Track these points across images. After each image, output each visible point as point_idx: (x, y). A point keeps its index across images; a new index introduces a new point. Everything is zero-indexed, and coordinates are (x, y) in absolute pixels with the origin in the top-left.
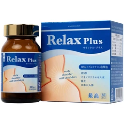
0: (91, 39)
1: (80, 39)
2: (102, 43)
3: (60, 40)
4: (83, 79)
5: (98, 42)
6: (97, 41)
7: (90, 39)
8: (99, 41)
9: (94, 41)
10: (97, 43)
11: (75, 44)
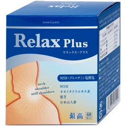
0: (73, 40)
1: (58, 40)
2: (87, 45)
3: (31, 41)
4: (63, 94)
5: (82, 45)
6: (80, 43)
7: (71, 41)
8: (84, 44)
9: (77, 43)
10: (80, 46)
11: (53, 46)
